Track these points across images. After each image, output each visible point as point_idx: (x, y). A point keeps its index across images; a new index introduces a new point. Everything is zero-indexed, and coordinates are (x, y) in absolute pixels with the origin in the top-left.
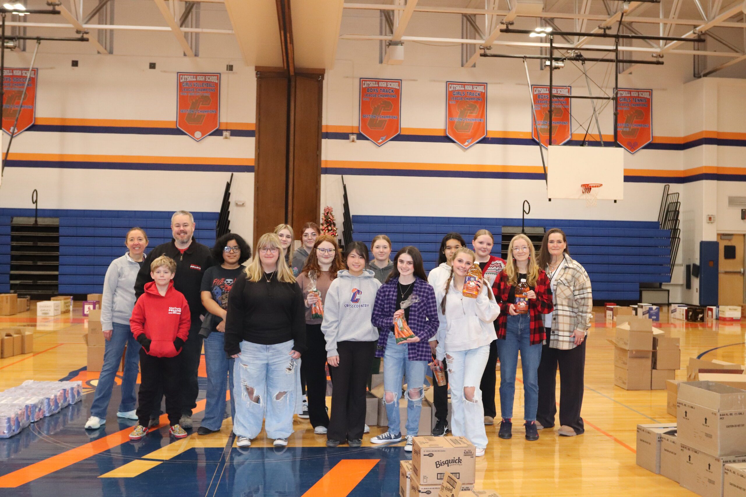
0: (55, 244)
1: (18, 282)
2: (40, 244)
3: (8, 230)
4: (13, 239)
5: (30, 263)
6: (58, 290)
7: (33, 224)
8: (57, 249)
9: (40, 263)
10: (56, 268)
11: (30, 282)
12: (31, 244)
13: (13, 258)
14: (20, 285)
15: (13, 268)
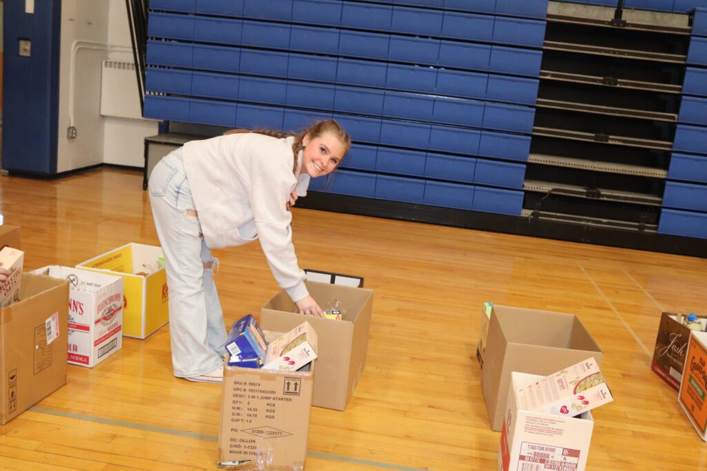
0: (670, 88)
1: (546, 188)
2: (623, 83)
3: (536, 33)
4: (550, 59)
5: (587, 136)
6: (657, 222)
7: (611, 23)
8: (674, 103)
9: (614, 140)
10: (662, 160)
11: (579, 190)
12: (596, 80)
13: (543, 116)
14: (551, 196)
15: (539, 145)
